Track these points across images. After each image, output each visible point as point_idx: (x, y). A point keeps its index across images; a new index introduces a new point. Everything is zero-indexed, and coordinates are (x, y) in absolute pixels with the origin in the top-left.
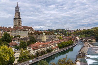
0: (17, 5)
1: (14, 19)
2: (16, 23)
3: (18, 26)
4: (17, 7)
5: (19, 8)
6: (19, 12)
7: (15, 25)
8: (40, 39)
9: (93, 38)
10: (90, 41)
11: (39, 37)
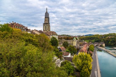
0: (47, 11)
1: (44, 24)
2: (46, 28)
3: (47, 30)
4: (47, 12)
5: (48, 14)
6: (49, 18)
7: (45, 29)
8: (71, 44)
9: (103, 43)
10: (101, 46)
11: (69, 42)
